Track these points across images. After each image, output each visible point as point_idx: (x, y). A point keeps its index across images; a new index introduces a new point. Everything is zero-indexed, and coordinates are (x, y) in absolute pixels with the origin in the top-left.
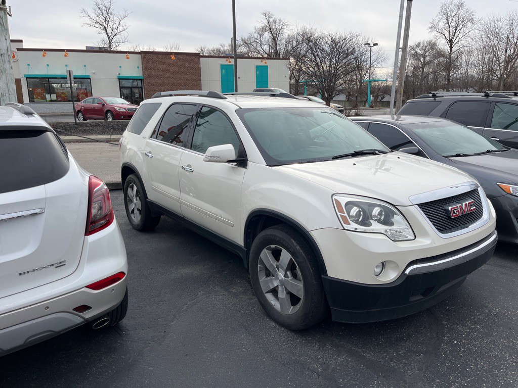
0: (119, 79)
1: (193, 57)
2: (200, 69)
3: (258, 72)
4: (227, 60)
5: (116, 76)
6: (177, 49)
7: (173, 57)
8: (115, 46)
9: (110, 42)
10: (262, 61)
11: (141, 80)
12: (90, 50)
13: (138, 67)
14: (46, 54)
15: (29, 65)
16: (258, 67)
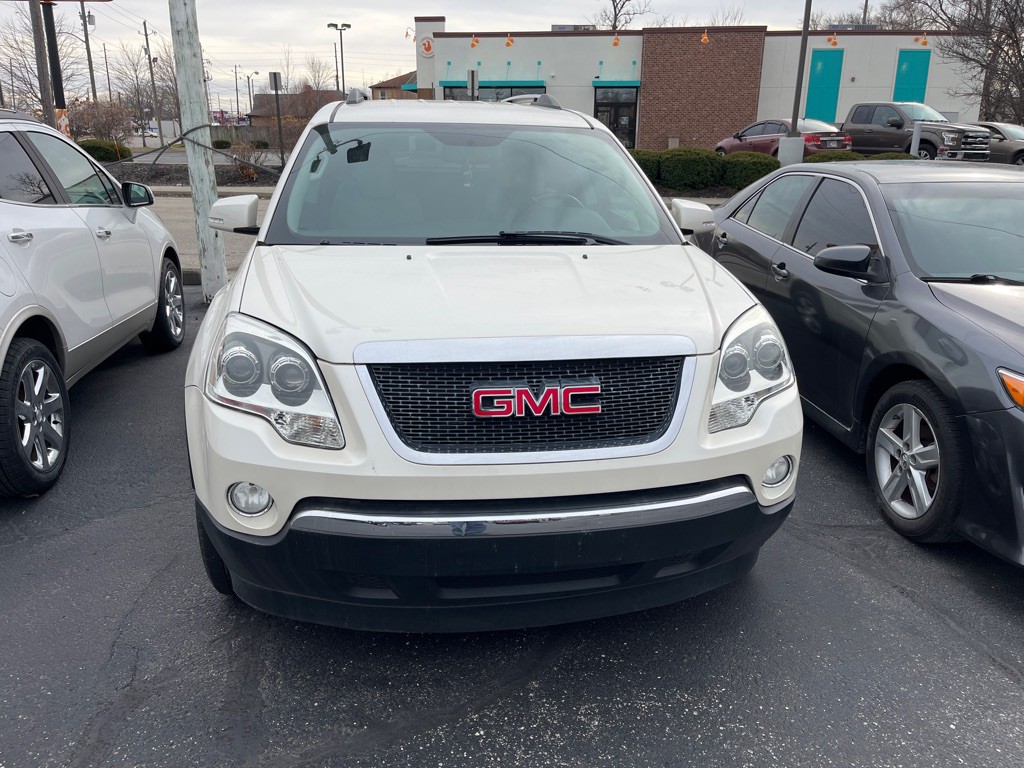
0: (596, 88)
1: (750, 35)
2: (760, 63)
3: (904, 67)
4: (829, 40)
5: (589, 81)
6: (737, 20)
7: (705, 38)
8: (623, 22)
9: (616, 15)
10: (917, 40)
11: (637, 87)
12: (559, 32)
13: (634, 63)
14: (477, 42)
15: (449, 63)
16: (904, 55)
